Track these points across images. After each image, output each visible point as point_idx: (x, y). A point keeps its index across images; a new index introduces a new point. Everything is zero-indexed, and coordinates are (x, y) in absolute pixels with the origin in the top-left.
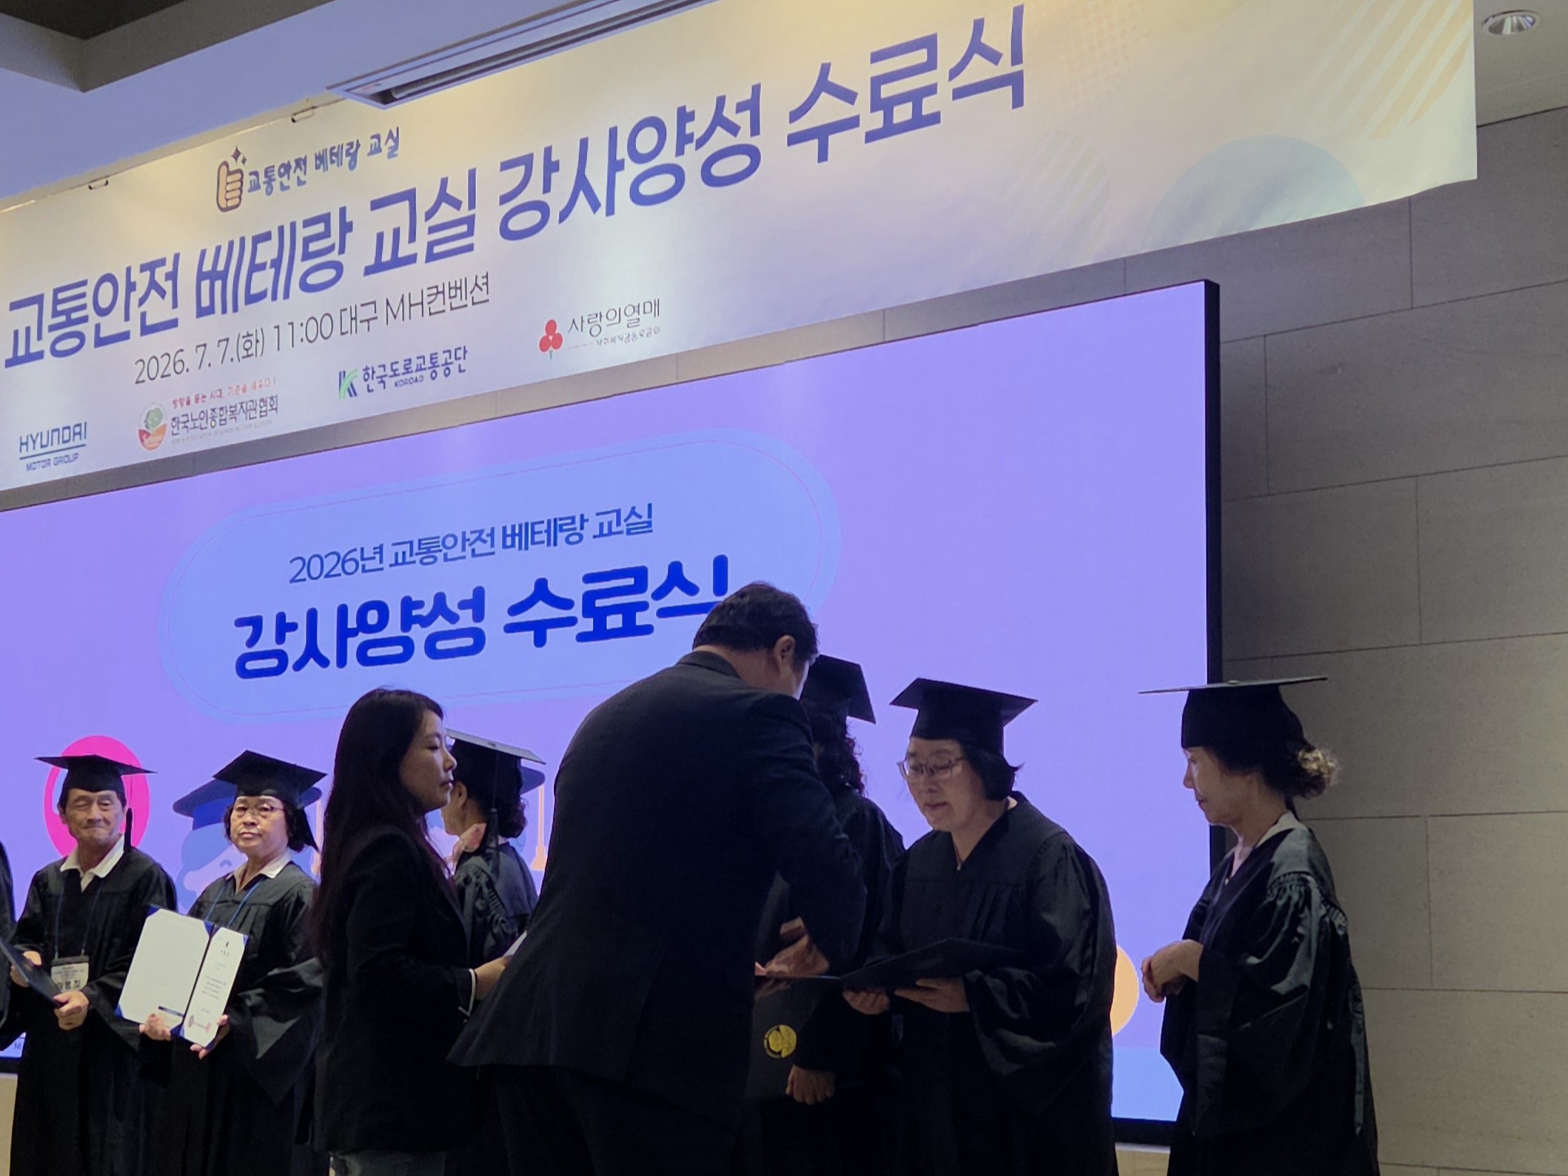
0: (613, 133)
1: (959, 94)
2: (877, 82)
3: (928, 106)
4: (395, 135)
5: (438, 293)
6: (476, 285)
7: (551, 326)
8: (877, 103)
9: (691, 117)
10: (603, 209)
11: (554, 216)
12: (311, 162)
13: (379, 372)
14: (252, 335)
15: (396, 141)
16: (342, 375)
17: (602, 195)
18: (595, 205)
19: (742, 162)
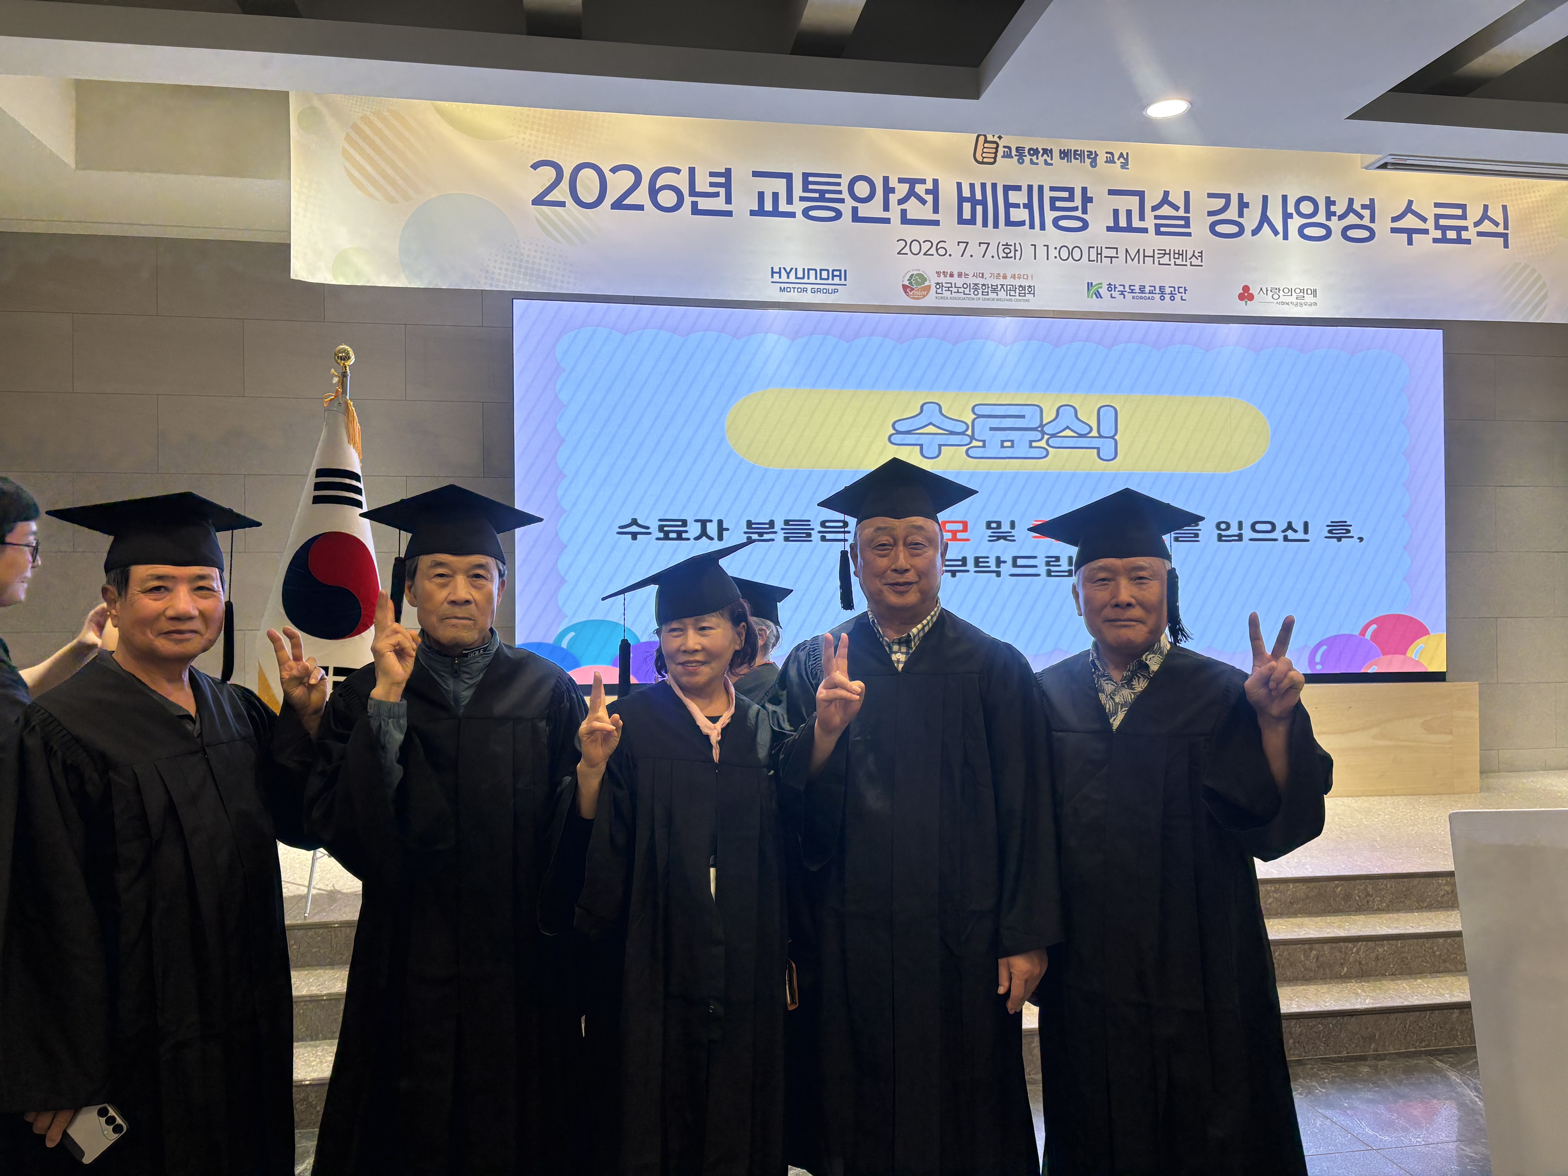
0: (1285, 198)
1: (1480, 234)
2: (1438, 217)
3: (1465, 235)
4: (1125, 157)
5: (1165, 254)
6: (1193, 255)
7: (1246, 288)
8: (1437, 227)
9: (1334, 203)
10: (1281, 235)
11: (1248, 231)
12: (1056, 154)
13: (1121, 288)
14: (1011, 245)
15: (1127, 159)
16: (1089, 285)
17: (1280, 228)
18: (1276, 233)
19: (1365, 234)
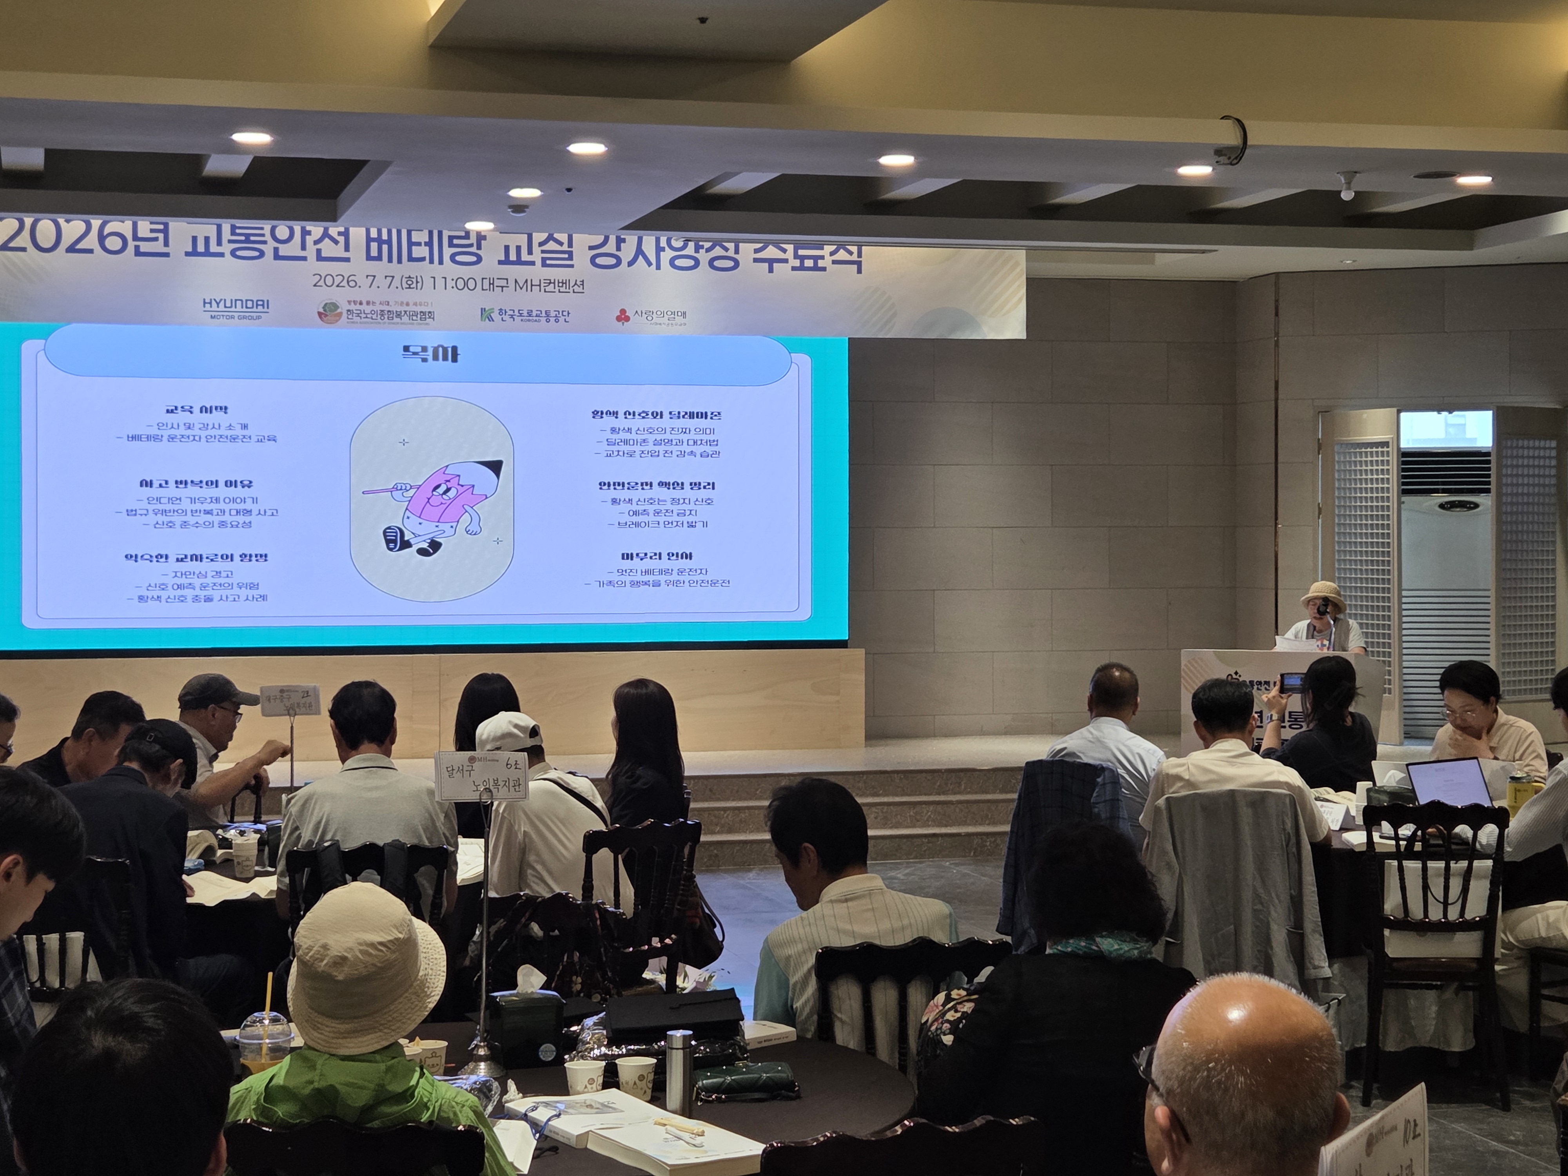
1: (834, 262)
2: (796, 248)
3: (821, 263)
5: (550, 283)
6: (576, 284)
7: (623, 311)
10: (654, 266)
11: (624, 263)
13: (511, 313)
14: (413, 278)
16: (483, 310)
17: (653, 260)
18: (649, 264)
